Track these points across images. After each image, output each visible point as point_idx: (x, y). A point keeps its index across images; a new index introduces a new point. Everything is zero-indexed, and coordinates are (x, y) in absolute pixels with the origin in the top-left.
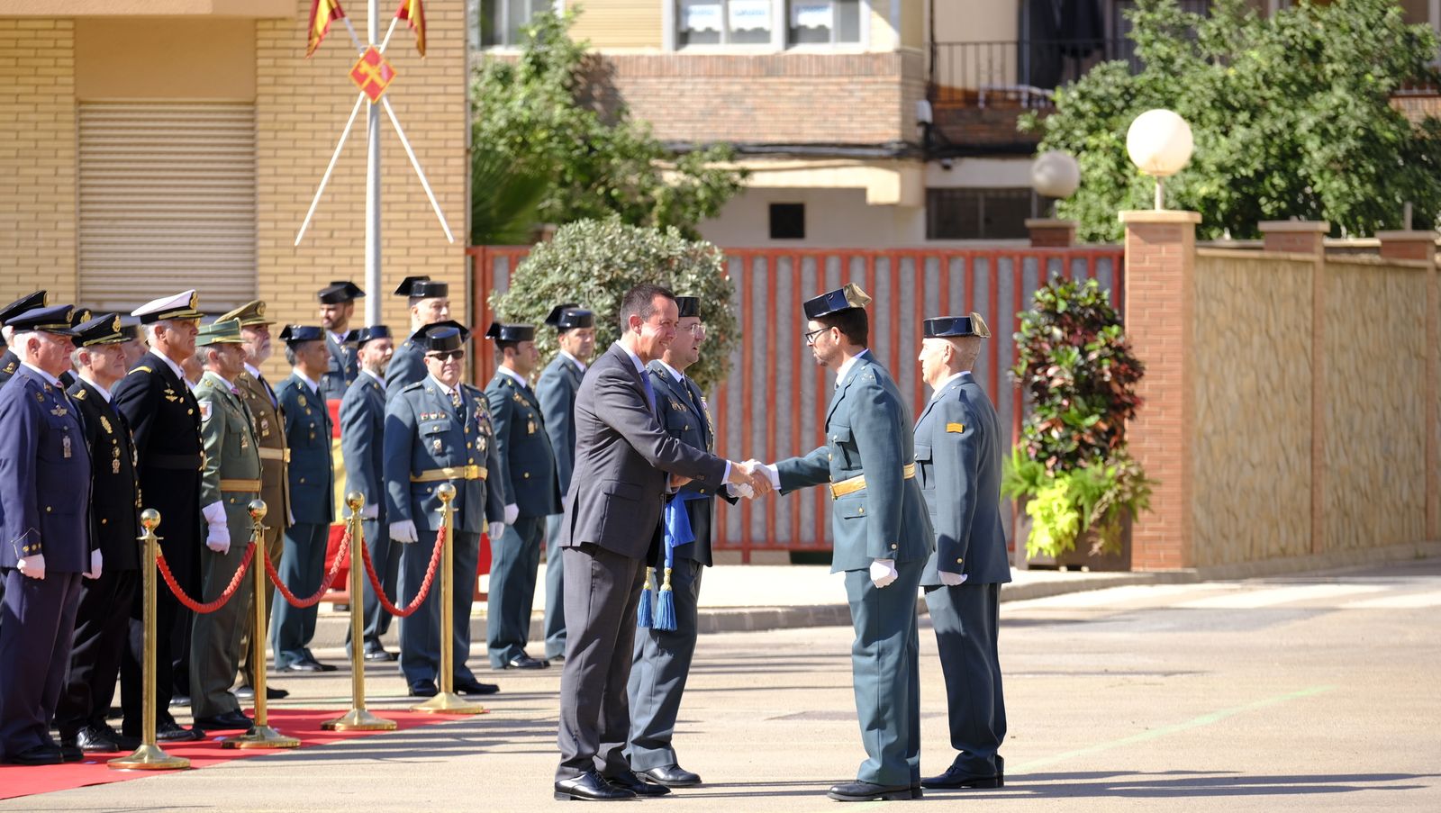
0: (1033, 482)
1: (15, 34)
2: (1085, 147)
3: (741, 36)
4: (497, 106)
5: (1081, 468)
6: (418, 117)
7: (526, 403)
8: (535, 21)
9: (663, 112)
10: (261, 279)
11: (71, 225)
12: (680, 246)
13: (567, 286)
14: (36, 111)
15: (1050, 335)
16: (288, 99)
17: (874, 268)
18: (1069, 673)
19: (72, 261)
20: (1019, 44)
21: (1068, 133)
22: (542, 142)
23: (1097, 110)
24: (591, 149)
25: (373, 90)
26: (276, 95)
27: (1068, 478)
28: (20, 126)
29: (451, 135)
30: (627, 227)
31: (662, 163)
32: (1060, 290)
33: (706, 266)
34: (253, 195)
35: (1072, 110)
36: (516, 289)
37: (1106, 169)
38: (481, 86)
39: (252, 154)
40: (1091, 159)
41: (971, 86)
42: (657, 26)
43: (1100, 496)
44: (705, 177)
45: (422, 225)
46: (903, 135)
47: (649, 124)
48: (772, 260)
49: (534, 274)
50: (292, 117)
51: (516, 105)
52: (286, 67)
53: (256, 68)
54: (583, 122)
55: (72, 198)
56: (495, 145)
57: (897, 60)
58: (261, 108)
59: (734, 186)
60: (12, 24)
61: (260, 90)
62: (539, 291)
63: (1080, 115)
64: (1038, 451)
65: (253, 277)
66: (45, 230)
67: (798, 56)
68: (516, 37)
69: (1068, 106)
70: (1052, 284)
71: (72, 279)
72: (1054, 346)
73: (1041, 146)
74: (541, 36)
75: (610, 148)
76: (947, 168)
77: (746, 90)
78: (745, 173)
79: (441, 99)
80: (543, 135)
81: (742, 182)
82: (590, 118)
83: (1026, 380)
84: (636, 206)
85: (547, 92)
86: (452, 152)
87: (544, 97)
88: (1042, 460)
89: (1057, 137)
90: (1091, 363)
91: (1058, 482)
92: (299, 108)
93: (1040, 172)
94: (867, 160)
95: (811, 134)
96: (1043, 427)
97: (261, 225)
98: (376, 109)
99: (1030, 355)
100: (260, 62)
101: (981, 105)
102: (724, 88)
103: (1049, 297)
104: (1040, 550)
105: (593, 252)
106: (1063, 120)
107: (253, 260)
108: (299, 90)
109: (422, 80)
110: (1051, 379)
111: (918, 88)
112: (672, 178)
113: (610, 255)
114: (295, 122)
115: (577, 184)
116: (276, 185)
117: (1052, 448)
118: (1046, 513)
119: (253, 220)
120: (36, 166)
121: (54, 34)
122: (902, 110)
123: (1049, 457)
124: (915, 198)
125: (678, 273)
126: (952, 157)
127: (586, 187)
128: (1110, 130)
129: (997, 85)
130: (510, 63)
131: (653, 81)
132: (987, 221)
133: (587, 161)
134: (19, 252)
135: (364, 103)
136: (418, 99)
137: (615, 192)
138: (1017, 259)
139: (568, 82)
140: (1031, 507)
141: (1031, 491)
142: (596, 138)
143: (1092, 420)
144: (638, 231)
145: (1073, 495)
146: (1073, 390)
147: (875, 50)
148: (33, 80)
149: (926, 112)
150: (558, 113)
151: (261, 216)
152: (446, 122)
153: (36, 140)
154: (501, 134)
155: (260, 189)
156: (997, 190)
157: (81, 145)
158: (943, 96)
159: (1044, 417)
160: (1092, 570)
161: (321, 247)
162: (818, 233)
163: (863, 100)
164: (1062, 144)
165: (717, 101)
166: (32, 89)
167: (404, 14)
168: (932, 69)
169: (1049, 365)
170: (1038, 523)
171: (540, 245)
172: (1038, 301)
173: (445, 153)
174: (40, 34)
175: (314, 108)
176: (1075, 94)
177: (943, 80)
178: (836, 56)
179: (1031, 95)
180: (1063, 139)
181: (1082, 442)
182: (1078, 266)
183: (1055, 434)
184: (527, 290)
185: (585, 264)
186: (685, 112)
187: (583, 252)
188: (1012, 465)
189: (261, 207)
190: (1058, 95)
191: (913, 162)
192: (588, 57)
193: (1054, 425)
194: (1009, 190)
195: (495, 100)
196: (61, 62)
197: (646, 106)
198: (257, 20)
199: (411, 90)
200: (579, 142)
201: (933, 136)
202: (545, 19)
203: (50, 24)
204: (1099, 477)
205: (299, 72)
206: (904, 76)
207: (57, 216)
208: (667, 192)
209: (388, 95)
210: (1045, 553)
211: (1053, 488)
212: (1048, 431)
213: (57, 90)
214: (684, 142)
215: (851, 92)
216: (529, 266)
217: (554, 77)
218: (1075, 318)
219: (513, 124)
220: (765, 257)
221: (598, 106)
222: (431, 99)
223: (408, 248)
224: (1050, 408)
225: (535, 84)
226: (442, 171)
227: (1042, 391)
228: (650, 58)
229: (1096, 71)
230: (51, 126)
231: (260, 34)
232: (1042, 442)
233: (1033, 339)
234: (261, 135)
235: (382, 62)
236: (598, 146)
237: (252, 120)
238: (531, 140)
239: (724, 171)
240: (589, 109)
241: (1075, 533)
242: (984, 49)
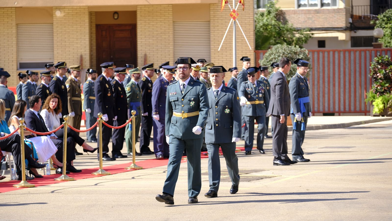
0: (374, 98)
1: (161, 8)
2: (385, 27)
3: (311, 5)
4: (260, 21)
5: (385, 95)
6: (244, 23)
7: (267, 83)
8: (268, 3)
9: (295, 21)
10: (211, 58)
11: (172, 47)
12: (299, 49)
13: (275, 58)
14: (165, 24)
15: (377, 67)
16: (216, 20)
17: (340, 54)
18: (382, 138)
19: (172, 55)
20: (370, 6)
21: (381, 24)
22: (270, 28)
23: (387, 19)
24: (280, 30)
25: (234, 18)
26: (214, 19)
27: (382, 97)
28: (162, 27)
29: (251, 27)
30: (288, 46)
31: (295, 32)
32: (380, 58)
33: (304, 54)
34: (209, 40)
35: (382, 19)
36: (265, 59)
37: (389, 32)
38: (257, 17)
39: (209, 32)
40: (386, 30)
41: (360, 15)
42: (294, 4)
43: (389, 101)
44: (304, 35)
45: (245, 46)
46: (346, 25)
47: (292, 24)
48: (318, 52)
49: (268, 56)
50: (218, 24)
51: (265, 20)
52: (216, 14)
53: (210, 14)
54: (278, 24)
55: (172, 42)
56: (260, 29)
57: (344, 10)
58: (211, 22)
59: (310, 37)
60: (159, 6)
61: (211, 18)
62: (269, 59)
63: (383, 20)
64: (375, 91)
65: (210, 57)
66: (167, 48)
67: (324, 9)
68: (264, 6)
69: (381, 18)
70: (378, 56)
71: (172, 59)
72: (379, 69)
73: (375, 27)
74: (270, 7)
75: (284, 29)
76: (355, 32)
77: (313, 16)
78: (313, 34)
79: (248, 20)
80: (270, 27)
81: (312, 36)
82: (280, 23)
83: (373, 76)
84: (290, 41)
85: (271, 18)
86: (251, 31)
87: (270, 19)
88: (376, 93)
89: (379, 25)
90: (387, 73)
91: (379, 98)
92: (219, 22)
93: (375, 33)
94: (338, 31)
95: (326, 25)
96: (376, 86)
97: (211, 47)
98: (235, 22)
99: (373, 71)
100: (211, 13)
101: (363, 19)
102: (308, 16)
103: (377, 59)
104: (376, 112)
105: (280, 51)
106: (380, 22)
107: (210, 54)
108: (219, 18)
109: (244, 16)
110: (378, 76)
111: (349, 15)
112: (297, 35)
113: (284, 51)
114: (218, 25)
115: (277, 37)
116: (214, 38)
117: (378, 91)
118: (377, 104)
119: (210, 46)
120: (165, 35)
121: (168, 8)
122: (346, 20)
123: (377, 93)
124: (349, 39)
125: (298, 55)
126: (356, 30)
127: (279, 38)
128: (390, 23)
129: (366, 14)
130: (264, 12)
131: (293, 15)
132: (364, 43)
133: (279, 32)
134: (162, 53)
135: (232, 21)
136: (244, 20)
137: (285, 39)
138: (370, 51)
139: (275, 16)
140: (374, 103)
141: (374, 100)
142: (282, 27)
143: (387, 85)
144: (290, 46)
145: (383, 100)
146: (383, 79)
147: (340, 7)
148: (164, 17)
149: (351, 20)
150: (273, 22)
151: (211, 45)
152: (250, 24)
153: (165, 30)
154: (261, 27)
155: (211, 39)
156: (366, 37)
157: (174, 31)
158: (354, 17)
159: (376, 84)
160: (387, 116)
161: (224, 51)
162: (328, 47)
163: (338, 18)
164: (380, 27)
165: (306, 19)
166: (164, 19)
167: (240, 2)
168: (352, 11)
169: (378, 73)
170: (375, 106)
171: (269, 50)
172: (375, 60)
173: (249, 31)
174: (165, 8)
175: (222, 22)
176: (382, 16)
177: (354, 14)
178: (332, 9)
179: (373, 16)
180: (380, 26)
181: (385, 89)
182: (383, 52)
183: (379, 88)
184: (267, 59)
185: (279, 54)
186: (300, 21)
187: (278, 51)
188: (370, 94)
189: (211, 43)
190: (379, 16)
191: (348, 31)
192: (280, 11)
193: (379, 86)
194: (368, 37)
195: (260, 20)
196: (170, 13)
197: (292, 20)
198: (210, 4)
199: (242, 18)
200: (278, 28)
201: (352, 26)
202: (271, 3)
203: (167, 6)
204: (389, 97)
205: (219, 15)
206: (346, 13)
207: (169, 46)
208: (296, 38)
209: (237, 19)
210: (377, 113)
211: (378, 99)
212: (377, 87)
213: (169, 19)
214: (300, 28)
215: (335, 17)
216: (267, 54)
217: (273, 15)
218: (383, 63)
219: (264, 25)
220: (317, 51)
221: (282, 21)
222: (246, 20)
223: (242, 51)
224: (378, 82)
225: (269, 16)
226: (249, 35)
227: (376, 79)
228: (293, 10)
229: (387, 11)
230: (168, 27)
231: (211, 7)
232: (376, 90)
233: (374, 68)
234: (211, 28)
235: (236, 12)
236: (281, 29)
237: (209, 25)
238: (268, 28)
239: (309, 34)
240: (280, 21)
241: (383, 108)
242: (363, 7)
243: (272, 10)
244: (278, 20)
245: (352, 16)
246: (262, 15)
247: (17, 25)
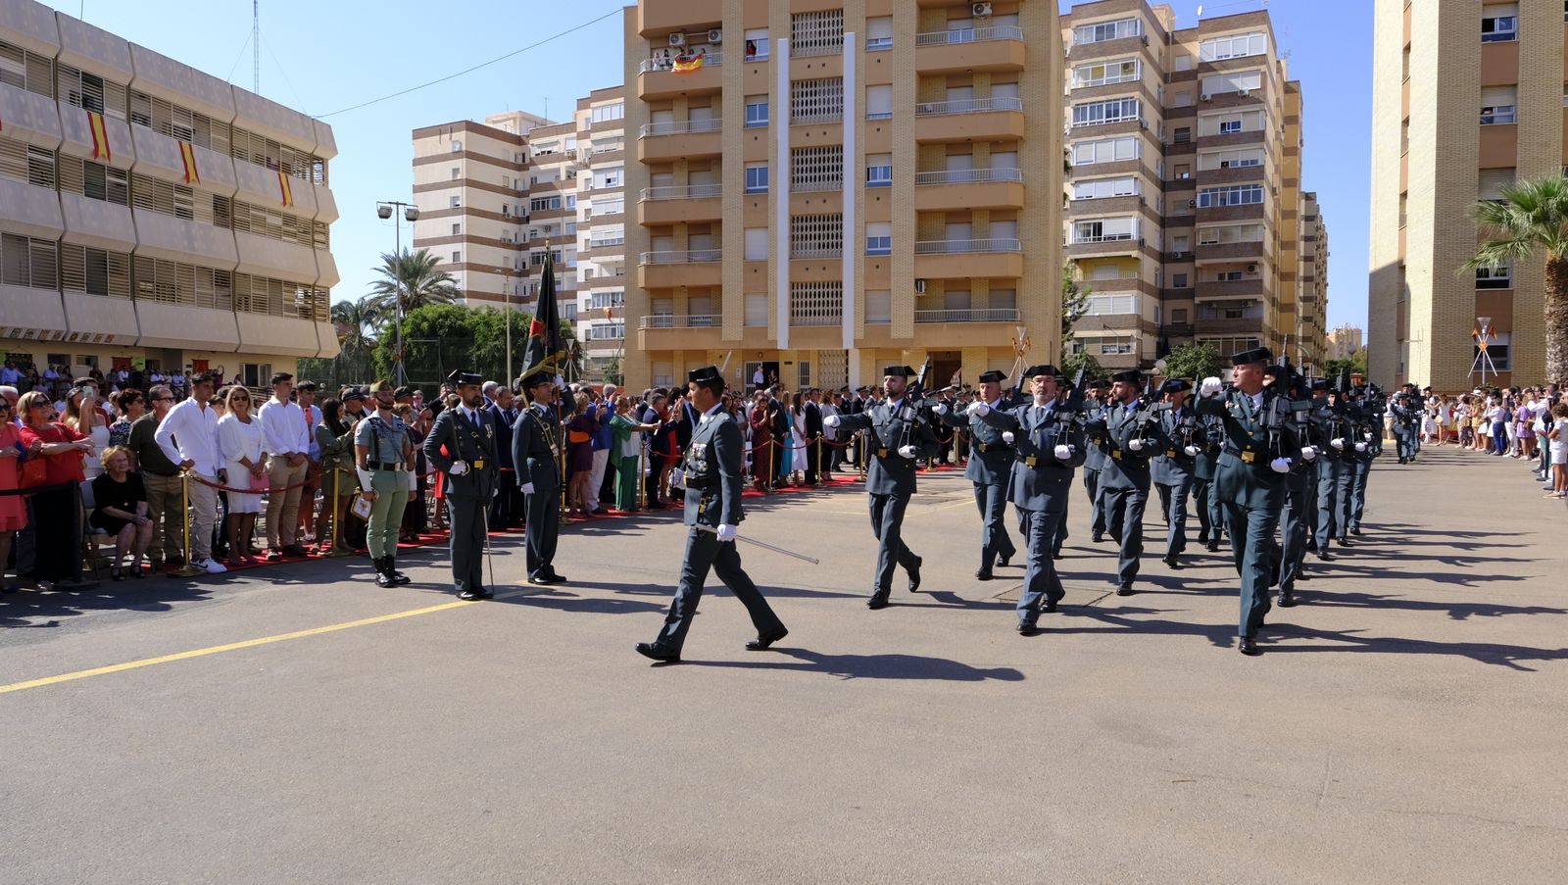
57: (1136, 355)
77: (1113, 360)
102: (1109, 360)
147: (1133, 354)
215: (1128, 361)
243: (1083, 354)
244: (1087, 359)
245: (1142, 360)
246: (1076, 358)
247: (876, 361)
